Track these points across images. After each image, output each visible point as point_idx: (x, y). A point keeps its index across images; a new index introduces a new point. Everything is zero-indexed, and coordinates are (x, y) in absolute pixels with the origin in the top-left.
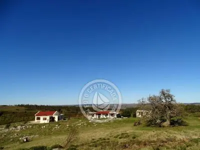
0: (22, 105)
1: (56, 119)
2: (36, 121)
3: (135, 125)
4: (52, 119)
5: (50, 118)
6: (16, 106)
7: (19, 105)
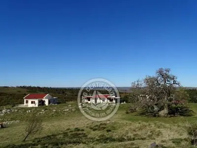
0: (24, 86)
1: (47, 103)
2: (25, 104)
3: (127, 113)
4: (42, 103)
5: (39, 102)
6: (18, 87)
7: (21, 87)
